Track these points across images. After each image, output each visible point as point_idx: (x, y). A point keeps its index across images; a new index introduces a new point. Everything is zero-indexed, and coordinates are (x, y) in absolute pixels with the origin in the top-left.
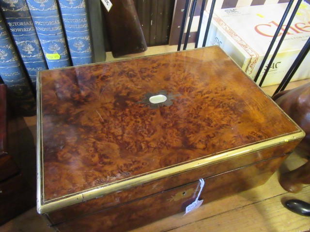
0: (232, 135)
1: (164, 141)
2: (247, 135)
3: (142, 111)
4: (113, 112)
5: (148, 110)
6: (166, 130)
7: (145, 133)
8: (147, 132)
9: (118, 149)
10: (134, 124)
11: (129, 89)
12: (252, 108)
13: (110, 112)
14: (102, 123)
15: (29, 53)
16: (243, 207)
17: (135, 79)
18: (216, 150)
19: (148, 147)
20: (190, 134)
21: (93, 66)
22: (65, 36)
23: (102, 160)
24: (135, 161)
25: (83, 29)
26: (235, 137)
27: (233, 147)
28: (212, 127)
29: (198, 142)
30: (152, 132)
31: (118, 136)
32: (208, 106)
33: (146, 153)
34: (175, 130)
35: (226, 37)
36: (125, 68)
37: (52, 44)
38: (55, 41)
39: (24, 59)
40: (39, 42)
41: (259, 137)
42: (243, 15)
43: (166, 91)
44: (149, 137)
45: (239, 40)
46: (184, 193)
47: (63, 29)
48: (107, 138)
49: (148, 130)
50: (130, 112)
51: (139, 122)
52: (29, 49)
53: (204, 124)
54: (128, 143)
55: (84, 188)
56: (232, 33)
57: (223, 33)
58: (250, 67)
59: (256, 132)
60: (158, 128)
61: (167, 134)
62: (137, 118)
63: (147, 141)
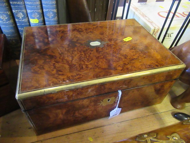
0: (140, 64)
1: (97, 65)
2: (149, 64)
3: (85, 49)
4: (67, 49)
5: (89, 49)
6: (99, 59)
7: (86, 61)
8: (87, 60)
9: (69, 68)
10: (79, 56)
11: (78, 38)
12: (153, 51)
13: (65, 49)
14: (60, 54)
15: (21, 18)
16: (147, 116)
17: (82, 33)
18: (129, 71)
19: (87, 67)
20: (113, 62)
21: (57, 26)
22: (42, 8)
23: (58, 73)
24: (78, 74)
25: (53, 4)
26: (141, 65)
27: (140, 70)
28: (128, 59)
29: (118, 67)
30: (90, 60)
31: (69, 61)
32: (126, 48)
33: (85, 70)
34: (105, 60)
35: (140, 17)
36: (77, 27)
37: (34, 13)
38: (36, 11)
39: (17, 22)
40: (27, 11)
41: (157, 65)
42: (151, 6)
43: (101, 40)
44: (88, 62)
45: (148, 19)
46: (109, 100)
47: (41, 4)
48: (62, 62)
49: (88, 59)
50: (78, 49)
51: (82, 55)
52: (21, 15)
53: (122, 57)
54: (75, 65)
55: (45, 86)
56: (144, 16)
57: (138, 15)
58: (154, 35)
59: (154, 63)
60: (94, 58)
61: (99, 62)
62: (81, 53)
63: (86, 64)
